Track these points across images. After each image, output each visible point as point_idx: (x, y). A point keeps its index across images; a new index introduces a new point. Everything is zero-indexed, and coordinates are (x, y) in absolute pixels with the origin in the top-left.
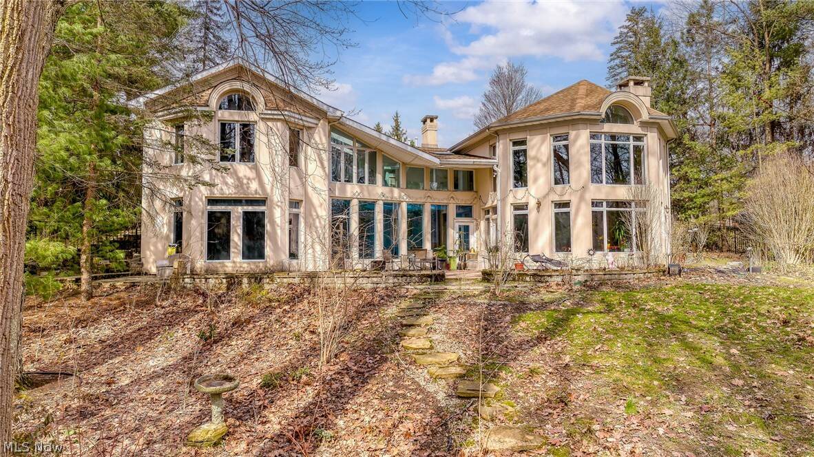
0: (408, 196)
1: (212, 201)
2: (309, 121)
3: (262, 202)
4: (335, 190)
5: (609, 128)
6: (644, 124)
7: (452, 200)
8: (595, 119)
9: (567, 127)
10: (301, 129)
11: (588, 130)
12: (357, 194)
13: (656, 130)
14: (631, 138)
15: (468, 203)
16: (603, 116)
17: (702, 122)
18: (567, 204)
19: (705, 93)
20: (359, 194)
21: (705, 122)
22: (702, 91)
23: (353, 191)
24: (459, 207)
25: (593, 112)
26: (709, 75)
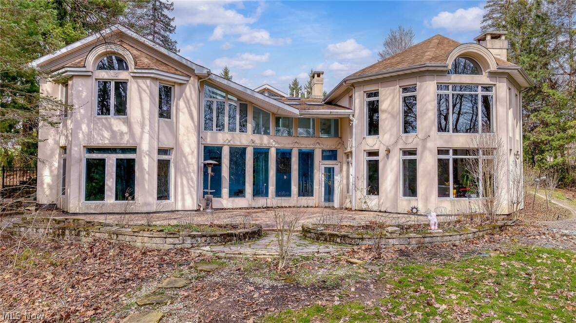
0: (277, 142)
1: (90, 150)
2: (181, 78)
3: (133, 150)
4: (207, 138)
5: (455, 79)
6: (493, 74)
7: (318, 145)
8: (442, 71)
9: (415, 79)
10: (174, 86)
11: (435, 82)
12: (227, 141)
13: (505, 80)
14: (480, 88)
15: (333, 148)
16: (450, 67)
17: (562, 72)
18: (413, 152)
19: (566, 45)
20: (229, 142)
21: (565, 72)
22: (562, 44)
23: (224, 139)
24: (323, 151)
25: (438, 64)
26: (570, 29)
